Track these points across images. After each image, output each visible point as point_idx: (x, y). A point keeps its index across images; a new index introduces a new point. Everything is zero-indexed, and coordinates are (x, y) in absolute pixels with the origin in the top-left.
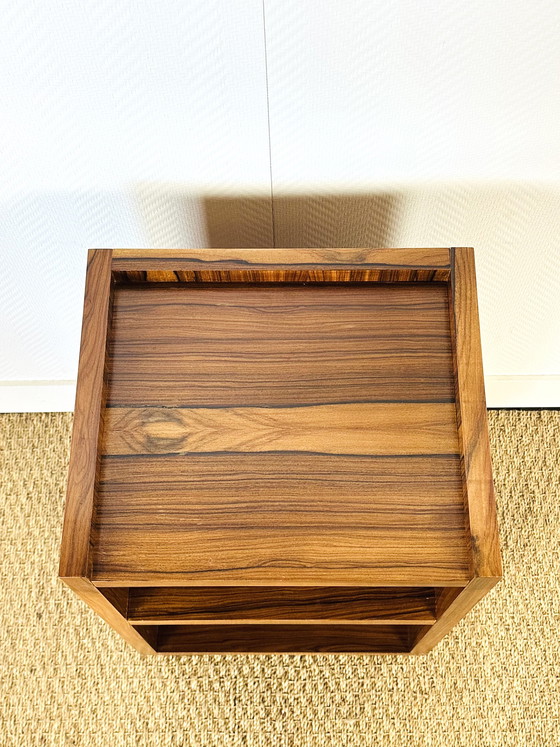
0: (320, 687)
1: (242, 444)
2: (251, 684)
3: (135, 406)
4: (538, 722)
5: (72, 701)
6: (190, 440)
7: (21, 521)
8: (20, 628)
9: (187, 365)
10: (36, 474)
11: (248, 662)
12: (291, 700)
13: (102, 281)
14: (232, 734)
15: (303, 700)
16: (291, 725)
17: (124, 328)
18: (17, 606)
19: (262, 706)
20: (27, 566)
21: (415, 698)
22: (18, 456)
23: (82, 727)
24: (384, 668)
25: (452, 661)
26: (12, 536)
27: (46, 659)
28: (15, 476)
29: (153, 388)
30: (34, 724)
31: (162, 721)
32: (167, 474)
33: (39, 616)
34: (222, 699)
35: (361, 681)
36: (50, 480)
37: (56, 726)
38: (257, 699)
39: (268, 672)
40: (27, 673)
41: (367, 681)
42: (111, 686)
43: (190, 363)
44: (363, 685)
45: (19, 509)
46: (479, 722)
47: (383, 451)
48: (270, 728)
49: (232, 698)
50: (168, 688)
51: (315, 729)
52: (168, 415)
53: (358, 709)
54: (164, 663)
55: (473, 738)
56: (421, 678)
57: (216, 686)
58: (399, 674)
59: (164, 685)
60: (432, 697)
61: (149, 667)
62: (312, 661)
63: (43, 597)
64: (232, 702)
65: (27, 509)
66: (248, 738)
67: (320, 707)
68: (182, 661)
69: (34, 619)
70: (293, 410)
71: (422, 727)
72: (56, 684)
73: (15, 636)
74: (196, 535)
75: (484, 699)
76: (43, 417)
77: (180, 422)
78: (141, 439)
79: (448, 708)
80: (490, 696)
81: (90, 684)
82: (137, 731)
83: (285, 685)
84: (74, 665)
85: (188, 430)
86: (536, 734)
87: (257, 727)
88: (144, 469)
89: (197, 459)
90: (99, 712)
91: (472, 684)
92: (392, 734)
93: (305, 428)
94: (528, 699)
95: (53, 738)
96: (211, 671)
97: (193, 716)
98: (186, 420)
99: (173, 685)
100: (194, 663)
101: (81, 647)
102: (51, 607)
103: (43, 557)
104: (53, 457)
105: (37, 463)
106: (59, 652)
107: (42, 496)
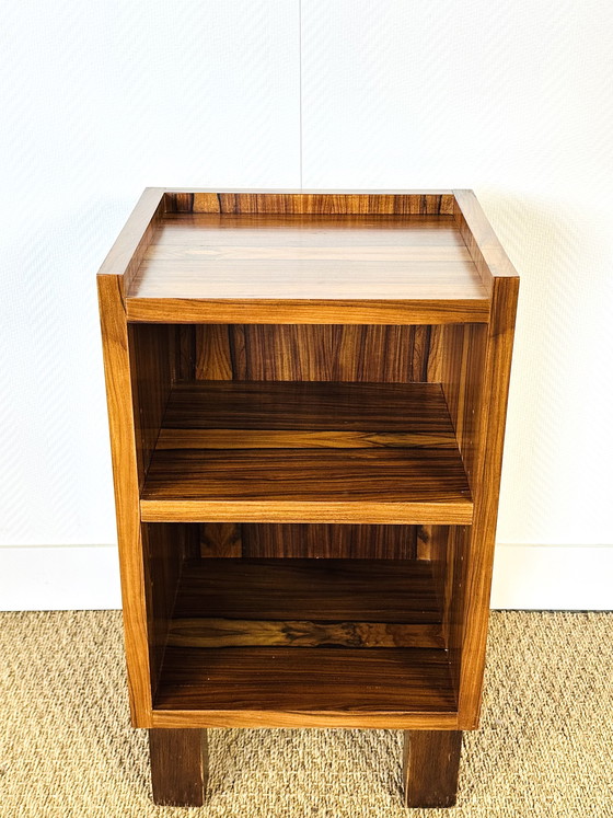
13: (155, 196)
54: (154, 815)
62: (341, 815)
77: (217, 250)
101: (48, 800)
102: (20, 763)
103: (18, 723)
104: (46, 644)
105: (28, 648)
106: (22, 807)
107: (28, 674)
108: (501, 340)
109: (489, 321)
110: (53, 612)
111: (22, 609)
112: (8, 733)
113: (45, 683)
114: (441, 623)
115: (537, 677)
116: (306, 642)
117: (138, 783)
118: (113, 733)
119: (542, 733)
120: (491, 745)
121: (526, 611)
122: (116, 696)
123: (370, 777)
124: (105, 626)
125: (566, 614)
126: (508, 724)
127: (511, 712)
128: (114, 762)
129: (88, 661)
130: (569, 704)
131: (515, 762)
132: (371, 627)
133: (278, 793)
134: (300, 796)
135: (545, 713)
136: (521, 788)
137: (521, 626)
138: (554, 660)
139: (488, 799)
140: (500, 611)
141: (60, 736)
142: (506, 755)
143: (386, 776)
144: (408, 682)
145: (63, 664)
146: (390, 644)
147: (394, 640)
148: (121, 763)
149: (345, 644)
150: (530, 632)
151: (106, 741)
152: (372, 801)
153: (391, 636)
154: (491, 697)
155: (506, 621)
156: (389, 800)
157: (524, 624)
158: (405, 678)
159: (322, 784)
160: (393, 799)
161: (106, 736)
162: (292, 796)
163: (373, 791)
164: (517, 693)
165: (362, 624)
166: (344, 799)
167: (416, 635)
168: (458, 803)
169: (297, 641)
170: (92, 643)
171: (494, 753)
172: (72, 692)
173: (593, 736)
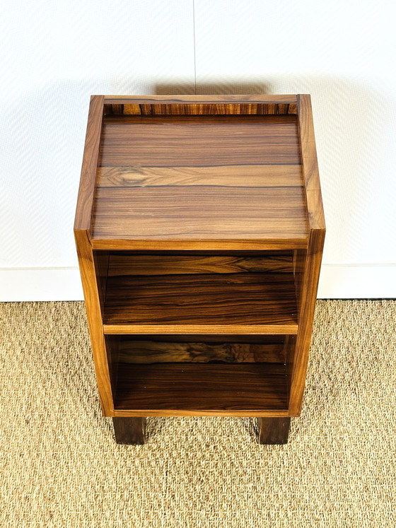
0: (228, 465)
1: (178, 182)
2: (178, 463)
3: (116, 166)
4: (386, 487)
5: (49, 474)
6: (148, 181)
7: (16, 366)
8: (13, 429)
9: (146, 149)
10: (28, 337)
11: (176, 449)
12: (207, 473)
13: (99, 109)
14: (164, 493)
15: (216, 473)
16: (207, 488)
17: (110, 134)
18: (11, 416)
19: (186, 476)
20: (20, 392)
21: (297, 472)
22: (16, 327)
23: (56, 490)
24: (274, 453)
25: (322, 449)
26: (10, 374)
27: (31, 448)
28: (13, 339)
29: (126, 159)
30: (21, 488)
31: (114, 485)
32: (134, 195)
33: (27, 422)
34: (157, 472)
35: (257, 461)
36: (38, 342)
37: (37, 488)
38: (182, 472)
39: (191, 455)
40: (17, 456)
41: (262, 461)
42: (78, 464)
43: (148, 148)
44: (259, 464)
45: (15, 358)
46: (344, 486)
47: (259, 185)
48: (192, 490)
49: (164, 471)
50: (119, 465)
51: (225, 491)
52: (135, 170)
53: (256, 478)
54: (117, 450)
55: (339, 496)
56: (301, 459)
57: (153, 463)
58: (285, 457)
59: (116, 463)
60: (309, 471)
61: (105, 453)
62: (222, 449)
63: (30, 410)
64: (165, 474)
65: (21, 358)
66: (176, 496)
67: (228, 477)
68: (128, 449)
69: (23, 423)
70: (207, 168)
71: (302, 490)
72: (38, 463)
73: (9, 434)
74: (151, 220)
75: (347, 472)
76: (34, 305)
77: (142, 173)
78: (120, 180)
79: (321, 477)
80: (350, 469)
81: (62, 463)
82: (95, 492)
83: (203, 463)
84: (51, 451)
85: (147, 176)
86: (385, 494)
87: (183, 489)
88: (121, 193)
89: (151, 188)
90: (69, 481)
91: (337, 463)
92: (280, 494)
93: (214, 176)
94: (378, 473)
95: (34, 497)
96: (149, 455)
97: (136, 482)
98: (146, 172)
99: (123, 463)
100: (137, 450)
101: (56, 440)
102: (36, 416)
103: (31, 387)
104: (40, 328)
105: (29, 332)
106: (41, 444)
107: (32, 350)
108: (314, 256)
109: (307, 248)
110: (41, 303)
111: (22, 300)
112: (26, 394)
113: (44, 358)
114: (283, 344)
115: (343, 352)
116: (201, 359)
117: (106, 428)
118: (89, 394)
119: (342, 392)
120: (311, 401)
121: (343, 300)
122: (87, 368)
123: (239, 424)
124: (75, 313)
125: (368, 301)
126: (322, 386)
127: (325, 378)
128: (91, 414)
129: (68, 342)
130: (361, 371)
131: (324, 413)
132: (240, 347)
133: (187, 435)
134: (200, 438)
135: (346, 378)
136: (326, 430)
137: (338, 312)
138: (356, 337)
139: (306, 438)
140: (326, 300)
141: (57, 396)
142: (320, 407)
143: (249, 424)
144: (261, 389)
145: (53, 343)
146: (252, 360)
147: (254, 357)
148: (95, 415)
149: (224, 360)
150: (343, 316)
151: (85, 400)
152: (240, 439)
153: (252, 354)
154: (314, 367)
155: (329, 308)
156: (250, 439)
157: (340, 310)
158: (260, 386)
159: (212, 429)
160: (252, 438)
161: (85, 396)
162: (194, 437)
163: (241, 433)
164: (330, 364)
165: (235, 345)
166: (224, 439)
167: (268, 353)
168: (289, 440)
169: (196, 358)
170: (69, 327)
171: (312, 407)
172: (61, 364)
173: (372, 394)
